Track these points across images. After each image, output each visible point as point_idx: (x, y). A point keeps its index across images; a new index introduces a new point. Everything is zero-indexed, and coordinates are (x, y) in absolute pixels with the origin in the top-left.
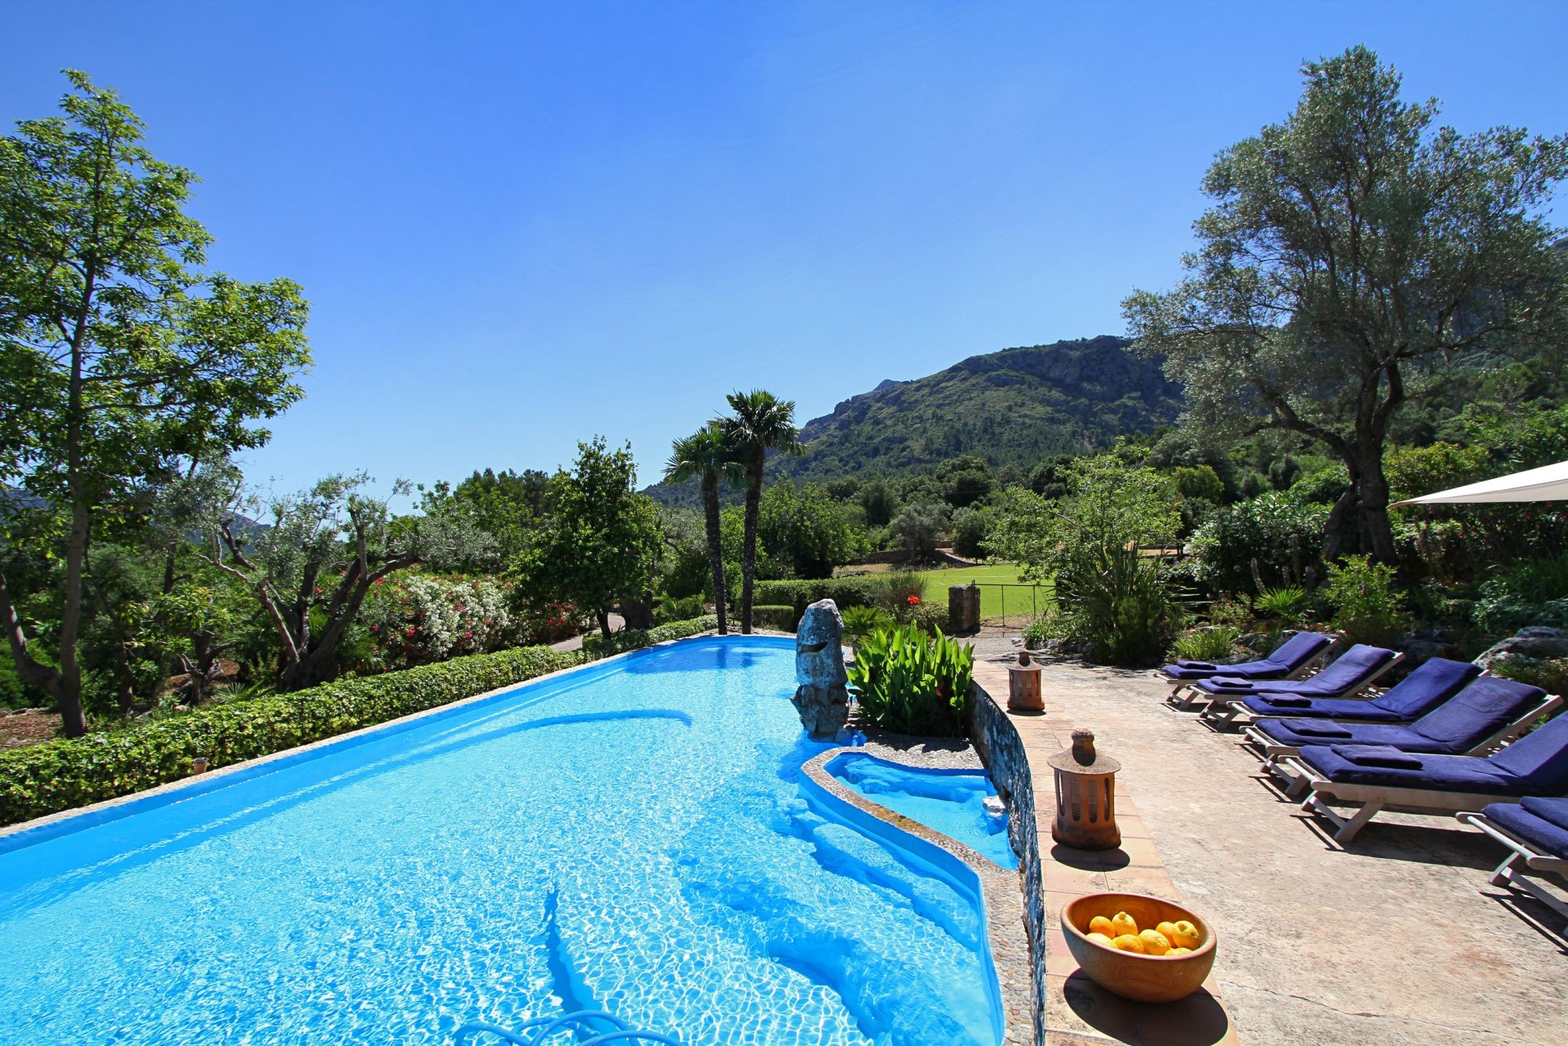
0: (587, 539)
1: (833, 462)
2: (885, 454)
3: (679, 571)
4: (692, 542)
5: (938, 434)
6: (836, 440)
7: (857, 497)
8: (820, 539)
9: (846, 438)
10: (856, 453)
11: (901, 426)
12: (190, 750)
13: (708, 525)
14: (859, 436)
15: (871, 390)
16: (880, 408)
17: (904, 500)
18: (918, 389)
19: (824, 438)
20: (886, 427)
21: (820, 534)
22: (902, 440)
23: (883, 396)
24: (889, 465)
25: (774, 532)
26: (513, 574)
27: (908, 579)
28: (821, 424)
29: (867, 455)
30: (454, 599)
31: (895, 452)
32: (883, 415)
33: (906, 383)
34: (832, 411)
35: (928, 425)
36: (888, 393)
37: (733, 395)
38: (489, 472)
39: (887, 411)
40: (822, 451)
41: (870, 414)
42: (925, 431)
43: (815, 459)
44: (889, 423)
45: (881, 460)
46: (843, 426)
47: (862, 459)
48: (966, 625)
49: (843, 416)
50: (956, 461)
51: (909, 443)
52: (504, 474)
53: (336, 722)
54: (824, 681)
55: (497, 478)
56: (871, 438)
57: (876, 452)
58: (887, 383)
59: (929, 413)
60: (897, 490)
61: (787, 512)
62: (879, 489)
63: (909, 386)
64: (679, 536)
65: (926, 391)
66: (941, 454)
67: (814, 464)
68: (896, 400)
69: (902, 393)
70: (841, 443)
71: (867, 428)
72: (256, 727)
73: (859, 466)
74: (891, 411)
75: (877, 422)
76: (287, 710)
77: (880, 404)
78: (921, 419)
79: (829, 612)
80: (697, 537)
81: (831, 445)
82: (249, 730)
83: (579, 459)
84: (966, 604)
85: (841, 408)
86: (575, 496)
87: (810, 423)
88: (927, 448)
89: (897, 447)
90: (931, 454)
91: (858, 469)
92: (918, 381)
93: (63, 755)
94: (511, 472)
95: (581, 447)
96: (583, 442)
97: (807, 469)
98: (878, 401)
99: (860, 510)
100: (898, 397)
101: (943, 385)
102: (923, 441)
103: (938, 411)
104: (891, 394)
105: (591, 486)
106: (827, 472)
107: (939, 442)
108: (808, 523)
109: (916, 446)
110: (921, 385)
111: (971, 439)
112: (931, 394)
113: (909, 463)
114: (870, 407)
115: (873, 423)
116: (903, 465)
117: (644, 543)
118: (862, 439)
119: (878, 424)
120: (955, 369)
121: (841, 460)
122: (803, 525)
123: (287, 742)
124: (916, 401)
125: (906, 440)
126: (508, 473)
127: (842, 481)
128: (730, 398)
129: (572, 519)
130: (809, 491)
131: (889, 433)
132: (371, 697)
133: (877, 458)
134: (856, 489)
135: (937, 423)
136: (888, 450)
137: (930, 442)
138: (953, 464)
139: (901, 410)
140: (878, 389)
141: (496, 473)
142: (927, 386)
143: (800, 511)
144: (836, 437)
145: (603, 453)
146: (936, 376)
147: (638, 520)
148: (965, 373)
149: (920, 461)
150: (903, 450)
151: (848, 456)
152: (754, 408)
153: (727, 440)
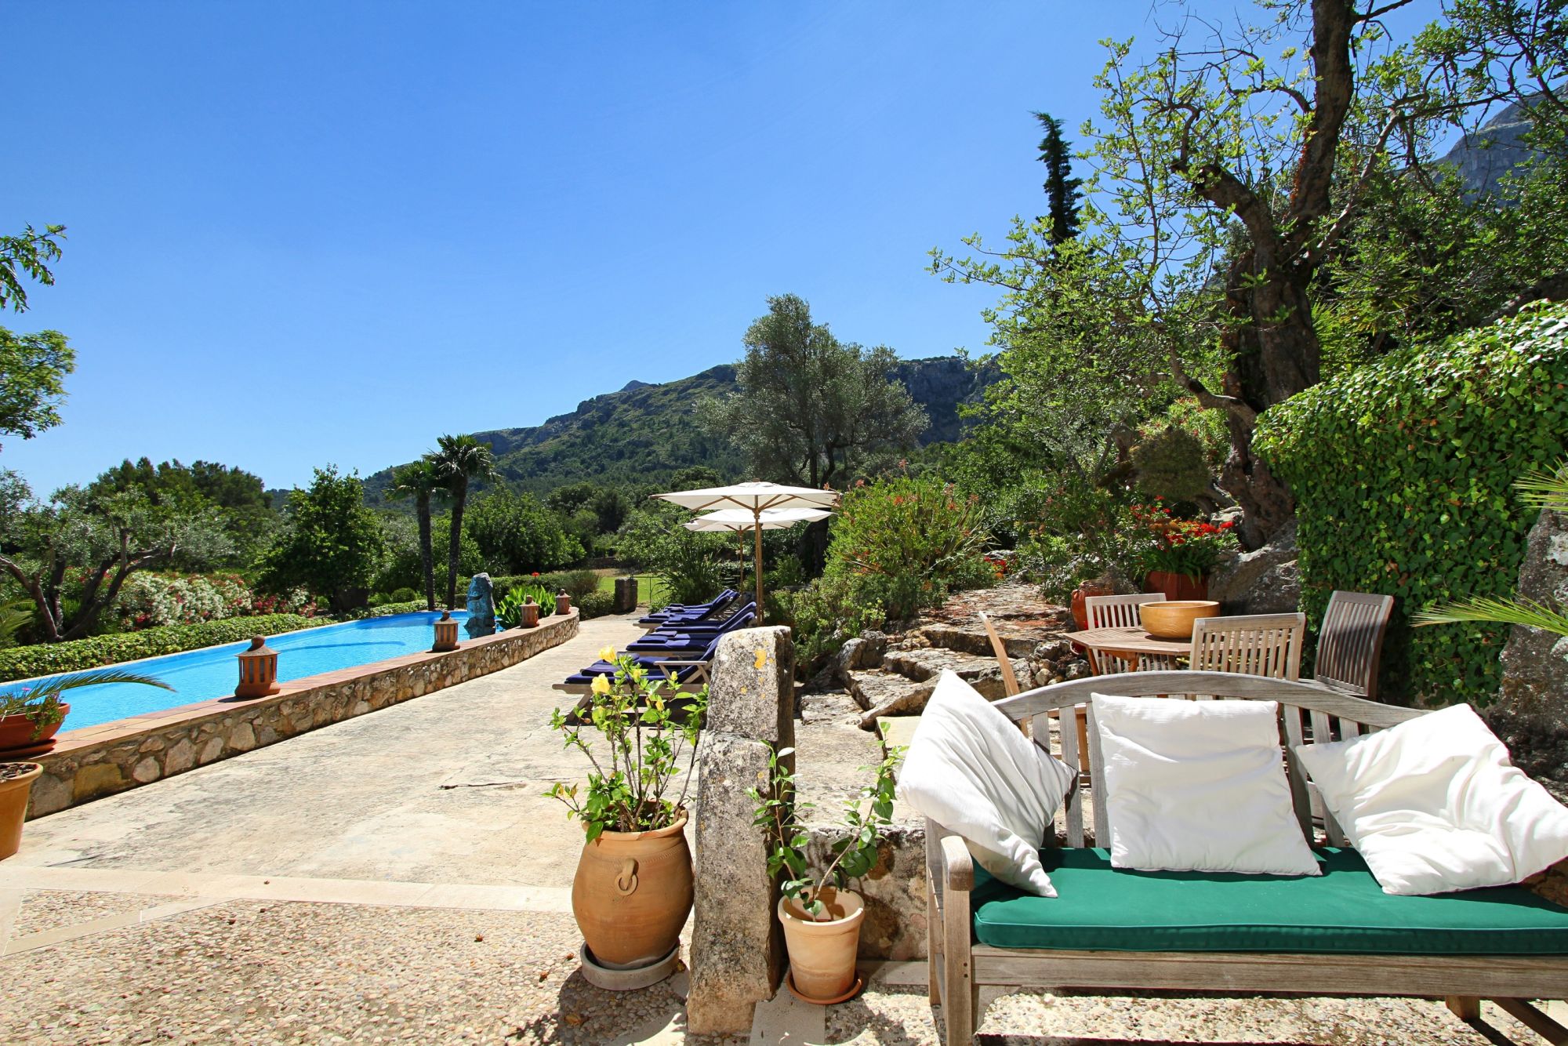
0: (323, 540)
1: (574, 463)
2: (630, 458)
3: (394, 570)
4: (407, 545)
5: (684, 439)
6: (578, 440)
7: (591, 503)
8: (535, 543)
9: (589, 439)
10: (599, 455)
11: (647, 430)
12: (94, 656)
13: (420, 532)
14: (603, 437)
15: (617, 390)
16: (626, 410)
17: (637, 507)
18: (665, 393)
19: (565, 438)
20: (631, 430)
21: (536, 541)
22: (648, 444)
23: (629, 397)
24: (633, 469)
25: (491, 537)
26: (257, 567)
27: (585, 574)
28: (563, 422)
29: (611, 457)
30: (174, 592)
31: (640, 457)
32: (629, 418)
33: (654, 386)
34: (575, 410)
35: (674, 431)
36: (635, 395)
37: (442, 437)
38: (144, 462)
39: (632, 414)
40: (563, 451)
41: (615, 416)
42: (671, 436)
43: (555, 459)
44: (635, 426)
45: (625, 463)
46: (586, 425)
47: (605, 462)
48: (626, 607)
49: (586, 416)
50: (690, 472)
51: (655, 448)
52: (166, 465)
53: (170, 648)
54: (481, 615)
55: (156, 469)
56: (616, 440)
57: (620, 455)
58: (634, 385)
59: (676, 419)
60: (632, 498)
61: (504, 519)
62: (612, 496)
63: (656, 390)
64: (395, 540)
65: (674, 396)
66: (687, 460)
67: (553, 465)
68: (643, 403)
69: (649, 396)
70: (584, 444)
71: (612, 430)
72: (128, 647)
73: (603, 469)
74: (637, 413)
75: (622, 425)
76: (142, 639)
77: (626, 406)
78: (667, 423)
79: (484, 579)
80: (412, 543)
81: (573, 445)
82: (124, 648)
83: (314, 481)
84: (627, 591)
85: (584, 407)
86: (312, 509)
87: (550, 421)
88: (672, 454)
89: (642, 451)
90: (676, 460)
91: (602, 471)
92: (666, 385)
93: (36, 652)
94: (176, 462)
95: (317, 472)
96: (319, 468)
97: (545, 470)
98: (624, 402)
99: (592, 516)
100: (645, 400)
101: (690, 391)
102: (669, 447)
103: (685, 417)
104: (638, 396)
105: (324, 502)
106: (567, 473)
107: (685, 449)
108: (523, 529)
109: (662, 451)
110: (668, 389)
111: (717, 447)
112: (678, 399)
113: (654, 468)
114: (615, 408)
115: (619, 425)
116: (648, 470)
117: (369, 545)
118: (606, 441)
119: (623, 426)
120: (703, 376)
121: (583, 462)
122: (518, 531)
123: (144, 655)
124: (663, 405)
125: (652, 444)
126: (171, 464)
127: (576, 487)
128: (440, 440)
129: (308, 526)
130: (526, 501)
131: (634, 437)
132: (188, 636)
133: (622, 462)
134: (590, 495)
135: (683, 429)
136: (633, 454)
137: (676, 447)
138: (687, 474)
139: (648, 414)
140: (624, 389)
141: (155, 465)
142: (675, 390)
143: (516, 519)
144: (578, 437)
145: (336, 477)
146: (683, 382)
147: (364, 526)
148: (712, 381)
149: (665, 466)
150: (649, 454)
151: (590, 458)
152: (459, 447)
153: (436, 472)
